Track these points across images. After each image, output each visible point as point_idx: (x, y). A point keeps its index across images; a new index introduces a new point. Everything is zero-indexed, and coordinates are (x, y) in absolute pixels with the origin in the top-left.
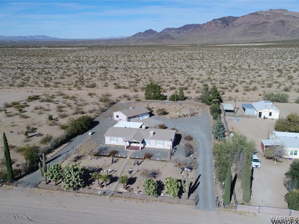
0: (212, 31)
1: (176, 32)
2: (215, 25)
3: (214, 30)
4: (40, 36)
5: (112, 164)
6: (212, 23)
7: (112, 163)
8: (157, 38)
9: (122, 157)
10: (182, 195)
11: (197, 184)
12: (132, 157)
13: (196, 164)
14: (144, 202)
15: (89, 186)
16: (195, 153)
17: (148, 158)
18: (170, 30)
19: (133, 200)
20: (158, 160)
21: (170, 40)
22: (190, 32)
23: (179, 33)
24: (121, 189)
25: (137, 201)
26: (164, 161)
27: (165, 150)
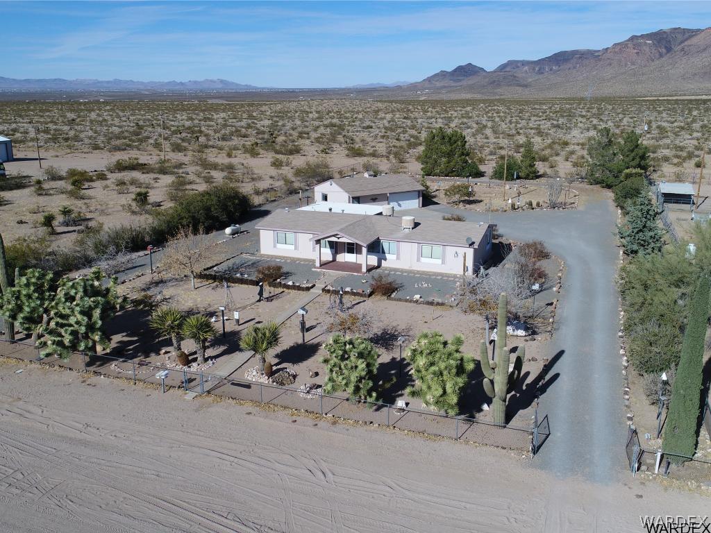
0: (626, 65)
1: (534, 69)
2: (635, 51)
3: (633, 64)
4: (215, 82)
5: (258, 304)
6: (627, 45)
7: (259, 301)
8: (485, 84)
9: (299, 288)
10: (481, 410)
11: (548, 377)
12: (329, 287)
13: (551, 320)
14: (321, 424)
15: (147, 356)
16: (555, 289)
17: (384, 294)
18: (519, 65)
19: (281, 414)
20: (417, 302)
21: (517, 88)
22: (569, 69)
23: (540, 72)
24: (253, 374)
25: (294, 418)
26: (438, 304)
27: (448, 277)
